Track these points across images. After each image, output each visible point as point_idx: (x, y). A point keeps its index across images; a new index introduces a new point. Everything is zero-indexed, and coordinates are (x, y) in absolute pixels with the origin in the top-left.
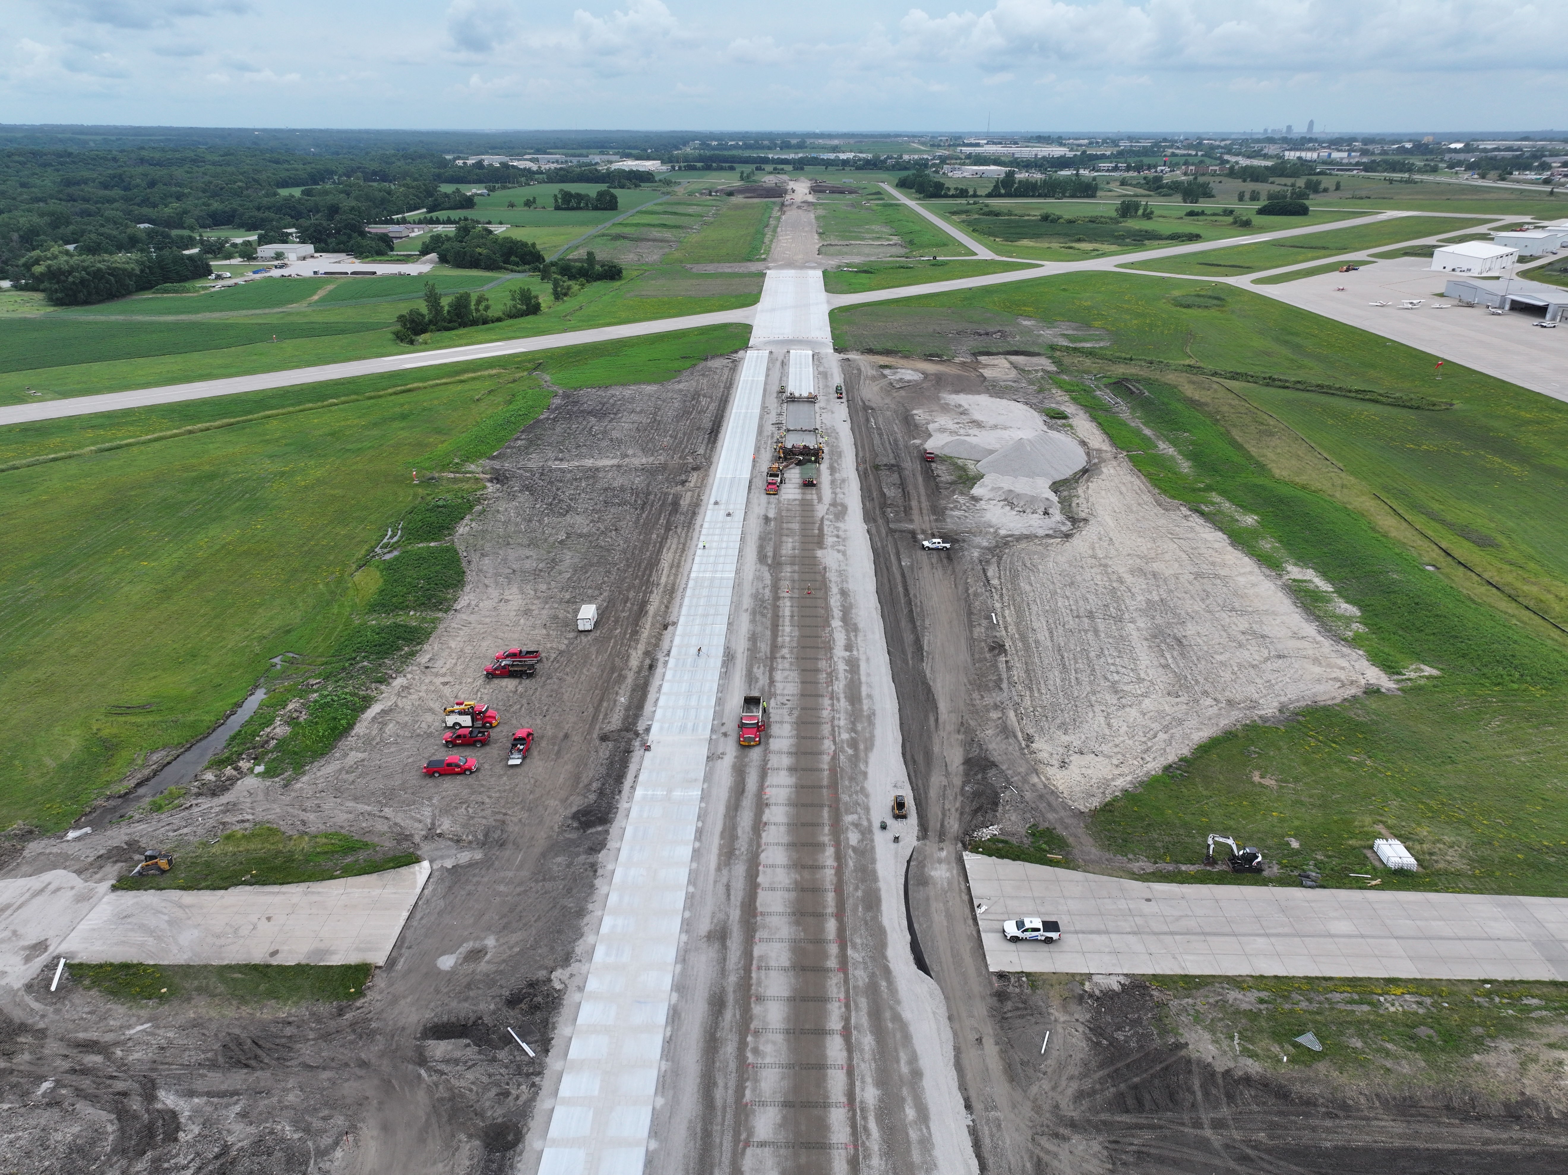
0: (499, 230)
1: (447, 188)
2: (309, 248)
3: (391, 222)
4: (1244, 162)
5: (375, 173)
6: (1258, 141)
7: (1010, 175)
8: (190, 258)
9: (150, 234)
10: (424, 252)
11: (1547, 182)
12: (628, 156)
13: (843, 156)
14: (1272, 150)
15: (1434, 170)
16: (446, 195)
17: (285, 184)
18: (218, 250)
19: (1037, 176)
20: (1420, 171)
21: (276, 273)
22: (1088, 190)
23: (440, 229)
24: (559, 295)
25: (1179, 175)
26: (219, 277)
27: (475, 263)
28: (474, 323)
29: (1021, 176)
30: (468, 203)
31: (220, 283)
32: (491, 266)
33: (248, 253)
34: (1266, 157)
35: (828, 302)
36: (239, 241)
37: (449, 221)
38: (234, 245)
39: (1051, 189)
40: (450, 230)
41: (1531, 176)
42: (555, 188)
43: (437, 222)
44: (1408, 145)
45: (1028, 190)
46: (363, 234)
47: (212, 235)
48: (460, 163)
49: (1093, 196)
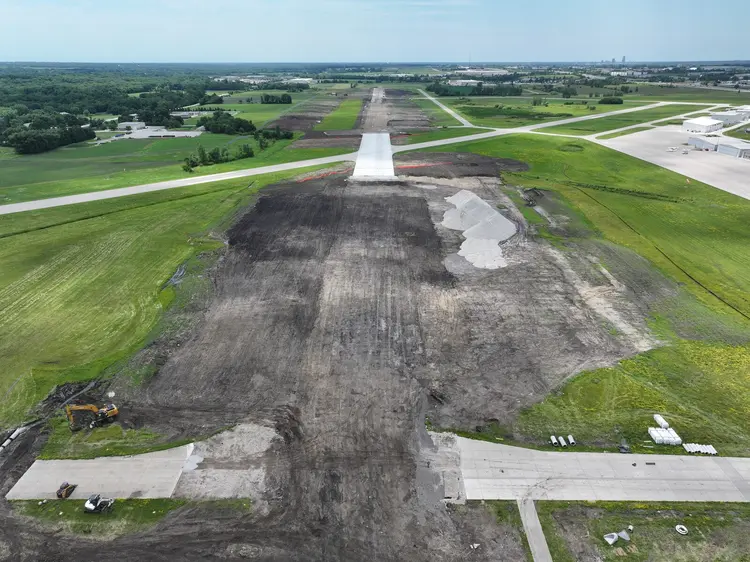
0: (235, 114)
1: (209, 93)
2: (143, 124)
3: (183, 110)
4: (592, 77)
5: (176, 85)
6: (598, 67)
7: (480, 84)
8: (85, 130)
9: (66, 117)
10: (199, 125)
11: (737, 87)
12: (297, 76)
13: (400, 75)
14: (605, 71)
15: (683, 81)
16: (210, 97)
17: (132, 91)
18: (99, 125)
19: (493, 85)
20: (676, 81)
21: (126, 136)
22: (517, 92)
23: (205, 114)
24: (263, 147)
25: (560, 84)
26: (99, 139)
27: (222, 131)
28: (221, 162)
29: (486, 85)
30: (220, 101)
31: (99, 142)
32: (230, 132)
33: (113, 126)
34: (602, 75)
35: (392, 149)
36: (109, 120)
37: (210, 110)
38: (107, 123)
39: (500, 92)
40: (210, 114)
41: (729, 83)
42: (261, 93)
43: (205, 110)
44: (671, 69)
45: (489, 92)
46: (169, 117)
47: (96, 118)
48: (216, 80)
49: (519, 95)
